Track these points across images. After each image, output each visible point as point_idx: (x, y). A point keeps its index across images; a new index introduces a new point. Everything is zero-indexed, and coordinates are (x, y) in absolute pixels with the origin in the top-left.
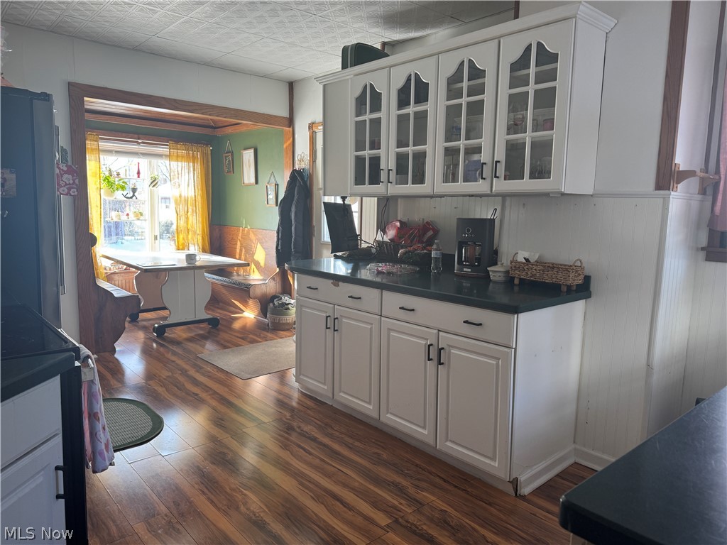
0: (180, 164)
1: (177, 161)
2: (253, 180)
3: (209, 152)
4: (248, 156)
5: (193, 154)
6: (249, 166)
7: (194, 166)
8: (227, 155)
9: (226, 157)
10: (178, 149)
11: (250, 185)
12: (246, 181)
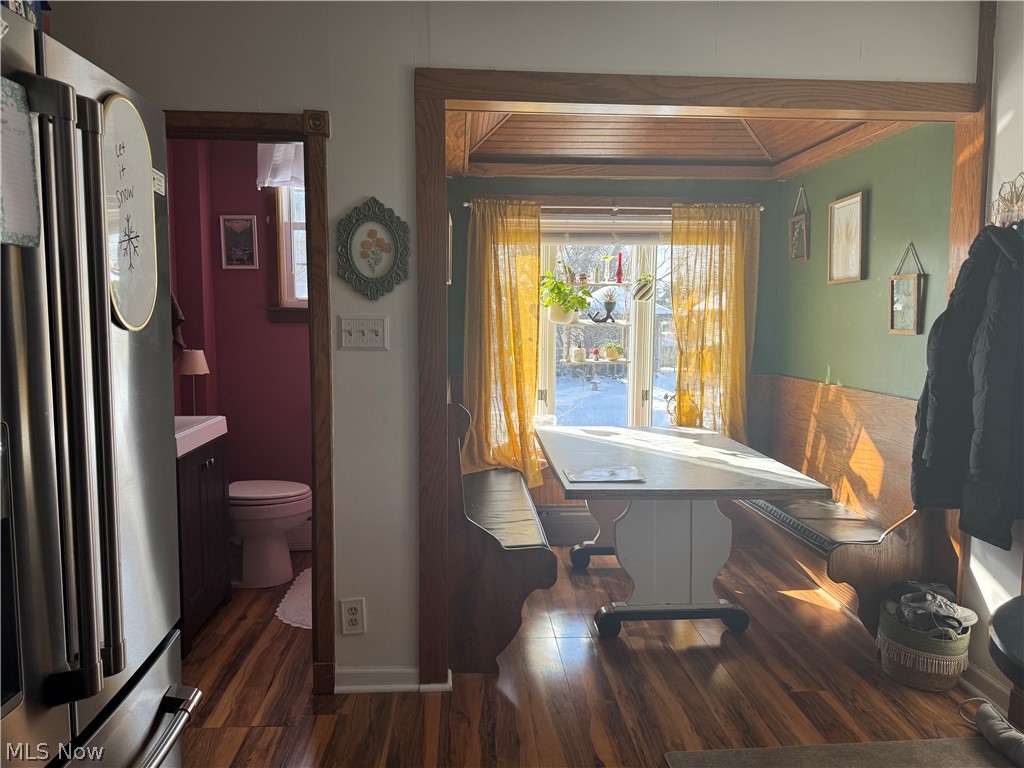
0: (692, 248)
1: (687, 242)
2: (854, 270)
3: (758, 218)
4: (847, 213)
5: (722, 225)
6: (848, 237)
7: (722, 249)
8: (795, 219)
9: (794, 224)
10: (689, 218)
11: (847, 282)
12: (838, 272)
